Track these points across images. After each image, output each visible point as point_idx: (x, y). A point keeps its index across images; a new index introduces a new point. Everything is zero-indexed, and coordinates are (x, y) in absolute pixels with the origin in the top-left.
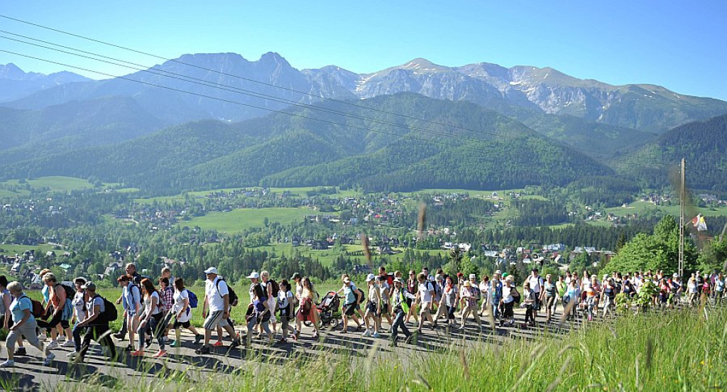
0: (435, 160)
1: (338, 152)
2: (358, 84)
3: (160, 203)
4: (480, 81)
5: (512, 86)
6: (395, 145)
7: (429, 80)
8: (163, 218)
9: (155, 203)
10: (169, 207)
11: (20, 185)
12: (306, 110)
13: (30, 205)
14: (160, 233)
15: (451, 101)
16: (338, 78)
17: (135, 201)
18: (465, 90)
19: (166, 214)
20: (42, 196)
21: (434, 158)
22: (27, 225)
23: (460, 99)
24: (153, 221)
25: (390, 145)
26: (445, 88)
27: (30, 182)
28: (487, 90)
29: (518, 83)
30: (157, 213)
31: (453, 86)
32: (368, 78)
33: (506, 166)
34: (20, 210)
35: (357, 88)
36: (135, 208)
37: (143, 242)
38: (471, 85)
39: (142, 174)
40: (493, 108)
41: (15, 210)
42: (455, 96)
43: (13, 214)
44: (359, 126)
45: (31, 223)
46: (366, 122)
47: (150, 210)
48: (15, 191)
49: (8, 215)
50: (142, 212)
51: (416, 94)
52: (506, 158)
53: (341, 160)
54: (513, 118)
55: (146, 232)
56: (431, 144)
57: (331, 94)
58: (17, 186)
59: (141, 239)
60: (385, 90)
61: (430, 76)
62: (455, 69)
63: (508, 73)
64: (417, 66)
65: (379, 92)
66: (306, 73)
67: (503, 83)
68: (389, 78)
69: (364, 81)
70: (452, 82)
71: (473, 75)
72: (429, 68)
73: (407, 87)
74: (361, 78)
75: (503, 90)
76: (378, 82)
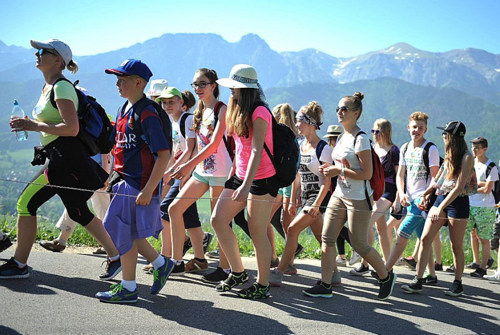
2: (337, 67)
4: (466, 67)
7: (411, 66)
13: (12, 176)
15: (433, 87)
18: (449, 75)
20: (24, 168)
22: (10, 197)
23: (443, 86)
26: (428, 74)
27: (12, 154)
28: (473, 77)
31: (437, 72)
33: (494, 158)
35: (336, 72)
38: (456, 72)
40: (479, 96)
42: (438, 83)
45: (13, 195)
51: (398, 80)
52: (494, 149)
57: (310, 77)
60: (365, 74)
61: (412, 61)
62: (439, 54)
63: (496, 59)
64: (399, 51)
65: (358, 77)
66: (285, 56)
67: (489, 70)
68: (369, 63)
69: (343, 65)
70: (435, 68)
71: (458, 61)
72: (411, 53)
73: (388, 72)
74: (340, 62)
75: (490, 77)
76: (357, 66)
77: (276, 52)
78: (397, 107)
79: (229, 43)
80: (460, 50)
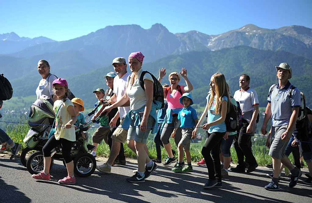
0: (262, 89)
1: (198, 83)
2: (210, 41)
4: (291, 37)
6: (235, 79)
7: (256, 38)
11: (18, 100)
12: (178, 58)
15: (271, 51)
16: (197, 38)
18: (281, 43)
21: (261, 87)
23: (277, 50)
25: (232, 79)
26: (267, 43)
28: (296, 43)
31: (273, 41)
32: (216, 38)
34: (19, 114)
35: (209, 44)
38: (285, 41)
39: (84, 95)
40: (301, 55)
41: (17, 114)
42: (274, 48)
43: (16, 116)
44: (211, 68)
46: (215, 65)
48: (16, 103)
49: (13, 116)
51: (248, 47)
53: (200, 88)
56: (259, 79)
57: (193, 48)
58: (17, 100)
60: (227, 45)
61: (257, 35)
62: (274, 30)
64: (248, 29)
65: (223, 46)
66: (178, 35)
67: (307, 38)
68: (230, 38)
69: (213, 40)
70: (271, 38)
71: (286, 33)
72: (256, 30)
73: (242, 43)
74: (212, 38)
75: (308, 43)
76: (222, 40)
77: (172, 34)
78: (248, 64)
79: (144, 29)
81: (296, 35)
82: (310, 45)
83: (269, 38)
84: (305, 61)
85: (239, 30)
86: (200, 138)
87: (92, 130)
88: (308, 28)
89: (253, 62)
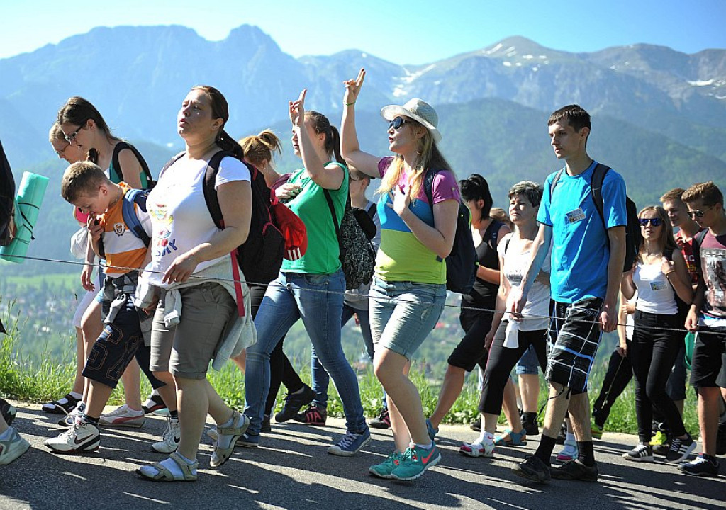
2: (399, 82)
3: (53, 285)
4: (633, 78)
5: (696, 87)
7: (533, 77)
8: (59, 313)
9: (45, 285)
10: (68, 294)
14: (54, 338)
17: (10, 280)
18: (602, 94)
19: (64, 304)
24: (43, 317)
26: (564, 92)
28: (646, 96)
29: (709, 82)
30: (48, 304)
35: (398, 90)
36: (11, 292)
37: (29, 352)
38: (615, 87)
40: (659, 130)
47: (37, 297)
50: (23, 301)
51: (511, 103)
54: (700, 149)
55: (33, 337)
59: (25, 348)
60: (450, 94)
61: (535, 69)
62: (583, 56)
63: (690, 62)
64: (511, 51)
65: (438, 99)
66: (307, 63)
67: (677, 82)
68: (457, 74)
69: (410, 78)
70: (577, 80)
71: (618, 66)
72: (533, 55)
73: (491, 89)
74: (405, 73)
75: (678, 95)
76: (436, 80)
77: (291, 57)
78: (509, 152)
79: (207, 42)
80: (622, 47)
81: (646, 73)
82: (686, 101)
83: (568, 79)
84: (670, 147)
85: (484, 52)
86: (363, 367)
87: (43, 341)
88: (679, 53)
89: (523, 148)
